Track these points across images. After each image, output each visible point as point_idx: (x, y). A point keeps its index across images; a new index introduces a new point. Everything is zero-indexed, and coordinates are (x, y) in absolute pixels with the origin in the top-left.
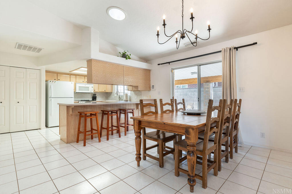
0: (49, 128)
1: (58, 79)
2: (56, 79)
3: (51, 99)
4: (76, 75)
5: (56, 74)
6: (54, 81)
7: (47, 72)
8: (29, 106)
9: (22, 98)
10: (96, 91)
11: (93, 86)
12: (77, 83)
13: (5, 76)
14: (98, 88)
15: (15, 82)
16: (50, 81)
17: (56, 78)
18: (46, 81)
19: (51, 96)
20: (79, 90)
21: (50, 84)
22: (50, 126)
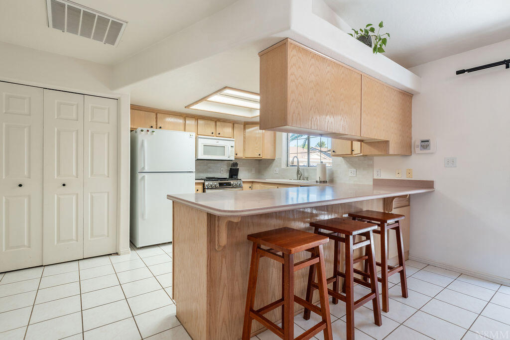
0: (139, 252)
1: (159, 126)
2: (154, 126)
3: (144, 177)
4: (197, 117)
5: (154, 114)
6: (151, 130)
7: (134, 108)
8: (91, 193)
9: (74, 174)
10: (240, 155)
11: (233, 145)
12: (199, 136)
13: (30, 115)
14: (244, 150)
15: (56, 129)
16: (142, 131)
17: (155, 123)
18: (131, 131)
19: (144, 168)
20: (204, 154)
21: (141, 137)
22: (140, 244)
